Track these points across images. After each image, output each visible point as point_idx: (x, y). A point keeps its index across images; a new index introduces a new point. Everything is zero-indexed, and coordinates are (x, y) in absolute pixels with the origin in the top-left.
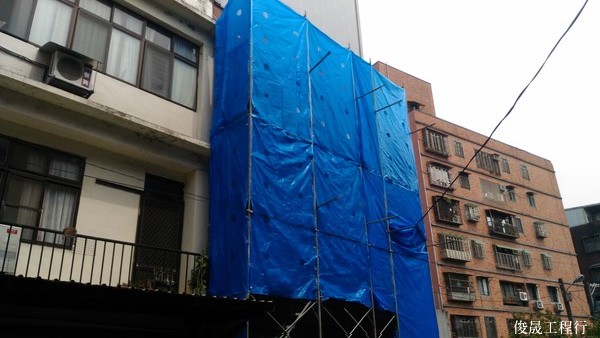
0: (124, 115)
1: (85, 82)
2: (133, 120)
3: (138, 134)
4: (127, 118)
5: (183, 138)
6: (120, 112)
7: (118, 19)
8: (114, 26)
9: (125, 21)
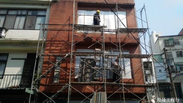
2: (14, 40)
3: (20, 43)
4: (12, 40)
5: (30, 40)
7: (19, 13)
8: (17, 15)
9: (22, 13)
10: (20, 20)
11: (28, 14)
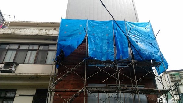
0: (21, 74)
1: (11, 69)
2: (24, 74)
3: (30, 78)
4: (22, 74)
6: (19, 74)
7: (31, 47)
8: (29, 50)
9: (33, 47)
10: (31, 55)
11: (40, 49)
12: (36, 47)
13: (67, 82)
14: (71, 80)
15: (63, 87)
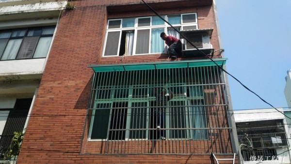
3: (4, 82)
7: (15, 35)
8: (11, 38)
9: (18, 34)
10: (13, 45)
11: (28, 35)
12: (22, 34)
13: (59, 84)
14: (65, 80)
15: (51, 92)
